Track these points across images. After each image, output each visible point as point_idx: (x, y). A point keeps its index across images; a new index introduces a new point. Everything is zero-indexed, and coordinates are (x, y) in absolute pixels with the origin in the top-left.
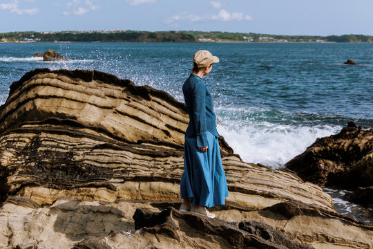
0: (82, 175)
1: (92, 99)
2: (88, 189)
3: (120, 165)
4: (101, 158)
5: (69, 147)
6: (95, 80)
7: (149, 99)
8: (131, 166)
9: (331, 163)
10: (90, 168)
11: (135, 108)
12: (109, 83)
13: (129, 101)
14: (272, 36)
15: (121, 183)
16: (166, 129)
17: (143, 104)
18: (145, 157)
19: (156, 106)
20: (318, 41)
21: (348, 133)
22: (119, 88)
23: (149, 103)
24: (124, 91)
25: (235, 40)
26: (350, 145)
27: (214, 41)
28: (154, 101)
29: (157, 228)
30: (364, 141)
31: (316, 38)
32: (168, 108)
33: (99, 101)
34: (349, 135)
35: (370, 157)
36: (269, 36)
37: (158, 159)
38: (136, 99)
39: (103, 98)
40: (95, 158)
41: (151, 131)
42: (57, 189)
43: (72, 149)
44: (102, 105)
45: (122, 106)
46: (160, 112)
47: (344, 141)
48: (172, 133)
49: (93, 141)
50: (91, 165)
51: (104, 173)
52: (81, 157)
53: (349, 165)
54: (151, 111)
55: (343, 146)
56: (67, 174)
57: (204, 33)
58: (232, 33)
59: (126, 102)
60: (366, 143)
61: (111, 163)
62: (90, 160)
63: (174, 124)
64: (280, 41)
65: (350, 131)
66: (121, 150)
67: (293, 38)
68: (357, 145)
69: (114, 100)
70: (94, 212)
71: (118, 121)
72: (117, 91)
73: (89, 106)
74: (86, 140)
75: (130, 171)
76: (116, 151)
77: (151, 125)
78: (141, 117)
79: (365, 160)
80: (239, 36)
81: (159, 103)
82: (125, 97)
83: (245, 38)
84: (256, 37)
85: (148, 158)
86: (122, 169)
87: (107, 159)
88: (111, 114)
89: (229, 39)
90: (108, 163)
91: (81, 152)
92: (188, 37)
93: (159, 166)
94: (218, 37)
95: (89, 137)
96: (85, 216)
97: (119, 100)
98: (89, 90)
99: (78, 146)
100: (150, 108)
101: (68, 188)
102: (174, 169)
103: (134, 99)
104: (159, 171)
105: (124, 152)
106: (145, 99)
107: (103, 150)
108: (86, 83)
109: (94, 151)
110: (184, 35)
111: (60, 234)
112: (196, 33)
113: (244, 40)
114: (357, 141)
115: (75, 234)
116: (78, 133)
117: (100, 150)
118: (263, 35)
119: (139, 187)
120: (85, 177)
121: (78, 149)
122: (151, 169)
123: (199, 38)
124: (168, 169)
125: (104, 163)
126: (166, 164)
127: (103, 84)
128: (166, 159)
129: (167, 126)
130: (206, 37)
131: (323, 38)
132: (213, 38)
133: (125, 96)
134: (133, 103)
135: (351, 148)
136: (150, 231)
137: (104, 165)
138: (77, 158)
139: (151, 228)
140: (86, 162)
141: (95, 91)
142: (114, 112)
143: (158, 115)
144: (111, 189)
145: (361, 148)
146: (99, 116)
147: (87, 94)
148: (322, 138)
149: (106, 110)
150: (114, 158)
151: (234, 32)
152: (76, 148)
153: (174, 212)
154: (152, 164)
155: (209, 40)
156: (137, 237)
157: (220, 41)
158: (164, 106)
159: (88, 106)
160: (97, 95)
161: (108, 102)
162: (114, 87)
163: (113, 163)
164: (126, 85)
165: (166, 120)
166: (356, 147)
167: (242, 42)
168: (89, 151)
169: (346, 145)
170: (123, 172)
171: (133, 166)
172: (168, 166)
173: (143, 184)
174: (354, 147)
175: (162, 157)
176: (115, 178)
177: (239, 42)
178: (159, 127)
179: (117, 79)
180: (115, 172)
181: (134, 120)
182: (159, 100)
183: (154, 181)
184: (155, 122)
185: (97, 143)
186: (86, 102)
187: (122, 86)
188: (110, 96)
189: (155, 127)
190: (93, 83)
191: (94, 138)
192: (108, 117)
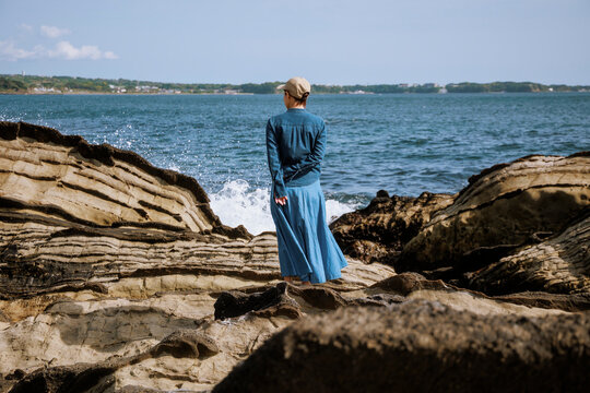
0: (38, 276)
1: (19, 166)
2: (61, 294)
3: (103, 258)
4: (69, 250)
5: (4, 238)
6: (20, 136)
7: (110, 164)
8: (120, 257)
9: (372, 244)
10: (51, 266)
11: (91, 178)
12: (46, 142)
13: (81, 168)
14: (156, 84)
15: (113, 281)
16: (140, 207)
17: (101, 172)
18: (137, 244)
19: (122, 174)
20: (227, 92)
21: (380, 205)
22: (63, 148)
23: (112, 170)
24: (70, 153)
25: (95, 90)
26: (391, 221)
27: (60, 92)
28: (120, 167)
29: (272, 310)
30: (410, 214)
31: (224, 87)
32: (140, 177)
33: (30, 169)
34: (383, 208)
35: (429, 232)
36: (151, 84)
37: (159, 245)
38: (91, 165)
39: (36, 164)
40: (58, 250)
41: (118, 211)
42: (6, 299)
43: (12, 240)
44: (36, 174)
45: (70, 176)
46: (128, 183)
47: (382, 215)
48: (150, 213)
49: (45, 227)
50: (53, 261)
51: (77, 272)
52: (32, 251)
53: (392, 247)
54: (115, 182)
55: (382, 222)
56: (11, 277)
57: (42, 79)
58: (91, 80)
59: (76, 170)
60: (413, 217)
61: (86, 255)
62: (49, 254)
63: (150, 199)
64: (169, 92)
65: (382, 202)
66: (100, 235)
67: (188, 87)
68: (401, 219)
69: (56, 167)
70: (126, 313)
71: (67, 198)
72: (59, 153)
73: (16, 176)
74: (33, 225)
75: (120, 265)
76: (90, 239)
77: (117, 202)
78: (101, 191)
79: (422, 235)
80: (103, 85)
81: (126, 170)
82: (73, 162)
83: (112, 87)
84: (130, 85)
85: (144, 245)
86: (106, 263)
87: (78, 250)
88: (55, 188)
89: (86, 88)
90: (82, 256)
91: (31, 244)
92: (13, 84)
93: (163, 255)
94: (66, 86)
95: (38, 221)
96: (111, 319)
97: (64, 167)
98: (12, 153)
99: (21, 236)
100: (114, 177)
101: (25, 296)
102: (187, 257)
103: (87, 164)
104: (164, 261)
105: (103, 239)
106: (106, 164)
107: (69, 239)
108: (6, 142)
109: (54, 240)
110: (6, 82)
111: (79, 347)
112: (28, 78)
113: (110, 90)
114: (400, 214)
115: (102, 346)
116: (18, 216)
117: (63, 239)
118: (142, 83)
119: (144, 285)
120: (44, 279)
121: (23, 240)
122: (152, 260)
123: (34, 86)
124: (178, 258)
125: (75, 256)
126: (173, 251)
127: (35, 144)
128: (171, 244)
129: (141, 202)
130: (45, 85)
131: (235, 88)
132: (58, 88)
133: (73, 160)
134: (86, 171)
135: (393, 224)
136: (261, 315)
137: (75, 260)
138: (26, 253)
139: (263, 311)
140: (43, 256)
141: (23, 154)
142: (58, 186)
143: (126, 187)
144: (100, 291)
145: (407, 223)
146: (34, 192)
147: (10, 158)
148: (345, 215)
149: (44, 182)
150: (91, 249)
151: (94, 78)
152: (18, 239)
153: (290, 288)
154: (151, 252)
155: (52, 89)
156: (241, 325)
157: (71, 92)
158: (134, 174)
159: (13, 177)
160: (27, 161)
161: (47, 170)
162: (54, 148)
163: (91, 255)
164: (74, 143)
165: (138, 195)
166: (401, 222)
167: (108, 94)
168: (43, 241)
169: (386, 220)
170: (107, 266)
171: (124, 258)
172: (177, 255)
173: (149, 280)
174: (397, 222)
175: (166, 242)
176: (98, 276)
177: (101, 94)
178: (129, 204)
179: (60, 135)
180: (96, 268)
181: (91, 197)
182: (125, 165)
183: (168, 274)
184: (122, 198)
185: (52, 229)
186: (9, 172)
187: (67, 146)
188: (48, 161)
189: (124, 205)
190: (18, 142)
191: (47, 223)
192: (49, 192)
